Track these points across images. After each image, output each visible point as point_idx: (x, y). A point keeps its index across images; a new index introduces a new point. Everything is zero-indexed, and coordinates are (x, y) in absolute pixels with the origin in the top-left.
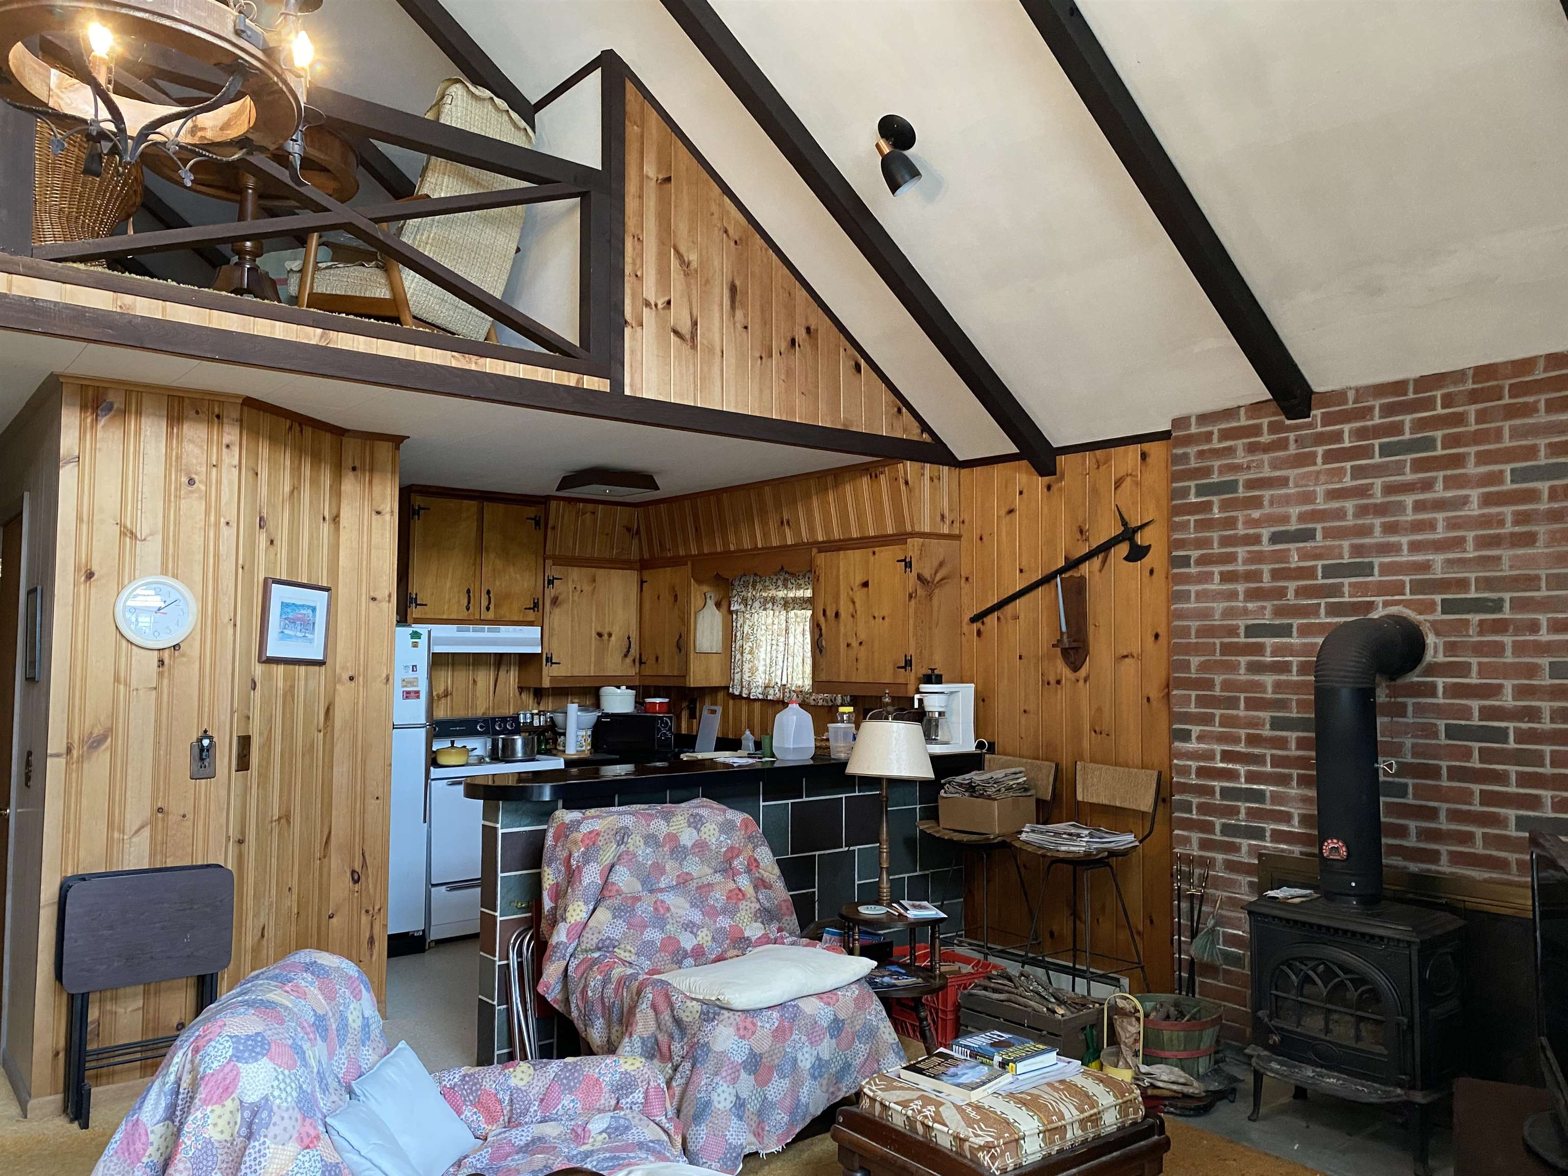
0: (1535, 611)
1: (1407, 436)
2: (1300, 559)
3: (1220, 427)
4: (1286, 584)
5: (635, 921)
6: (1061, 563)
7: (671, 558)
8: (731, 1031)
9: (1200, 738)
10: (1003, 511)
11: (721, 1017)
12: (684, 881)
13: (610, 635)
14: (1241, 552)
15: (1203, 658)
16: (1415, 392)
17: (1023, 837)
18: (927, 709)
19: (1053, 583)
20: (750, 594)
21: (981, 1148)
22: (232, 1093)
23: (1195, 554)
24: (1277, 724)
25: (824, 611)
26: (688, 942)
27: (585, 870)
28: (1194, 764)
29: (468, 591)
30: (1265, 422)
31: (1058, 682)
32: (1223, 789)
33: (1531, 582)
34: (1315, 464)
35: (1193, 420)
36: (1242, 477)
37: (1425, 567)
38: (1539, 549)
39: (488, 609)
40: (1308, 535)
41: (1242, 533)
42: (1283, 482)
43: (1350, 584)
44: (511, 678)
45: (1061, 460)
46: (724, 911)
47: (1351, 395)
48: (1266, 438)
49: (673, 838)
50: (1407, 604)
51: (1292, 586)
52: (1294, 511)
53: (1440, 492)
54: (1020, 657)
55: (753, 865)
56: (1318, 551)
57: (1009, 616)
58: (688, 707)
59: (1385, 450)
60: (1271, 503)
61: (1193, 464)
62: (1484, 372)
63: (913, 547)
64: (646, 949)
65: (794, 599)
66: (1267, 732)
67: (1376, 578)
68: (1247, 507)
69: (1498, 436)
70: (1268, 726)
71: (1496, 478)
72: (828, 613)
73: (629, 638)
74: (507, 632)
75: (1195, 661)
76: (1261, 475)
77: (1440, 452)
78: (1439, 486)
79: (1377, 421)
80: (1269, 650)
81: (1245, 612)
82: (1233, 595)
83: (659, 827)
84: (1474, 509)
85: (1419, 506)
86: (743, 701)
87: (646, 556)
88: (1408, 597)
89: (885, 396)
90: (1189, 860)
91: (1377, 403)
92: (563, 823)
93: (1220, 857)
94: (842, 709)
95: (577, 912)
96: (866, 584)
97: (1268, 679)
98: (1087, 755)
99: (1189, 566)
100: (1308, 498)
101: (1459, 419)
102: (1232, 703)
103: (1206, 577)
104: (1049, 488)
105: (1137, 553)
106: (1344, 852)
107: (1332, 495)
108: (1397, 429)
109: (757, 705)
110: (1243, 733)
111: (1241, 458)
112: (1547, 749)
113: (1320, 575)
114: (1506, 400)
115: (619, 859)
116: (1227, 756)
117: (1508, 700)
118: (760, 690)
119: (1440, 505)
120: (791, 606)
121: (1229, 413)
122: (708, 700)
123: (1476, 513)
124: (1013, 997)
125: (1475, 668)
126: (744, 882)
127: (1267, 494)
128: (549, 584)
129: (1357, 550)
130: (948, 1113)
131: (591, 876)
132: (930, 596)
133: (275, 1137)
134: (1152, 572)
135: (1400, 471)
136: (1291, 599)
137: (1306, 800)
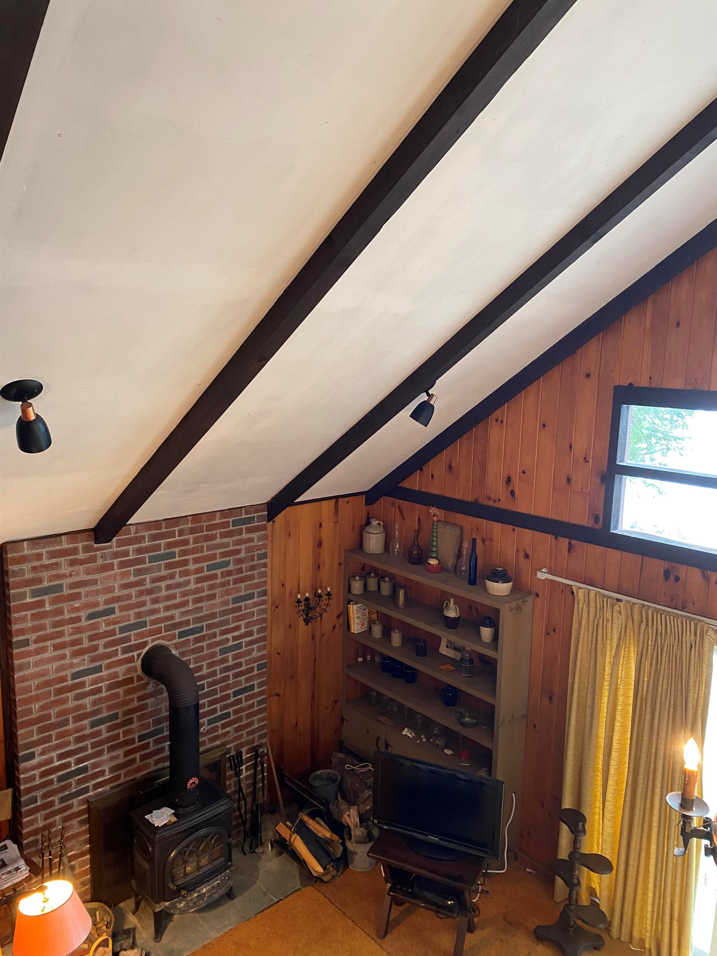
0: (215, 628)
1: (163, 551)
2: (106, 626)
3: (48, 549)
4: (97, 642)
9: (42, 753)
14: (67, 628)
15: (42, 703)
16: (165, 528)
23: (33, 636)
24: (94, 724)
28: (37, 772)
30: (80, 545)
32: (59, 777)
33: (213, 616)
34: (113, 570)
35: (26, 545)
37: (172, 617)
38: (217, 600)
40: (111, 611)
41: (67, 617)
42: (95, 582)
43: (135, 634)
47: (133, 529)
48: (81, 556)
50: (162, 638)
51: (102, 642)
52: (101, 598)
53: (178, 579)
56: (117, 620)
59: (152, 559)
60: (87, 596)
61: (28, 576)
62: (195, 518)
66: (88, 731)
67: (148, 628)
68: (69, 601)
69: (202, 549)
70: (89, 728)
71: (201, 570)
75: (35, 706)
76: (79, 579)
77: (177, 559)
78: (177, 576)
79: (147, 544)
80: (88, 683)
81: (72, 665)
82: (64, 657)
84: (192, 586)
88: (164, 634)
91: (147, 534)
93: (57, 818)
97: (88, 701)
99: (28, 645)
100: (110, 590)
101: (186, 542)
102: (65, 723)
103: (44, 650)
106: (197, 782)
107: (124, 587)
108: (158, 548)
110: (71, 738)
111: (65, 569)
112: (219, 686)
113: (118, 632)
114: (205, 533)
116: (61, 756)
117: (205, 671)
119: (178, 586)
121: (54, 538)
123: (193, 588)
127: (83, 590)
129: (138, 615)
135: (159, 570)
136: (101, 650)
137: (112, 759)
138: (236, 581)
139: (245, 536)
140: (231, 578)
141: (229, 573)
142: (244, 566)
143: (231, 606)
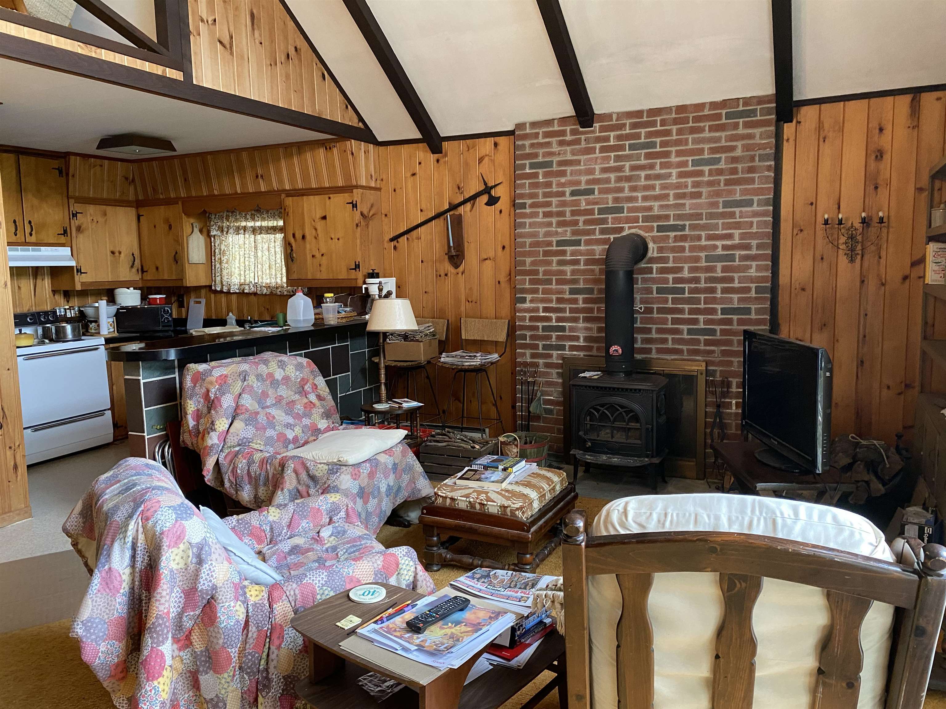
0: (700, 230)
1: (643, 140)
2: (586, 205)
3: (543, 130)
4: (578, 218)
5: (260, 426)
6: (447, 207)
7: (163, 199)
8: (349, 477)
9: (531, 301)
10: (409, 174)
11: (342, 470)
12: (279, 400)
13: (120, 253)
14: (554, 200)
15: (533, 259)
16: (647, 117)
17: (442, 360)
18: (371, 293)
19: (442, 218)
20: (224, 224)
21: (517, 509)
22: (183, 539)
23: (529, 202)
24: (572, 291)
25: (294, 235)
26: (290, 435)
27: (222, 399)
28: (528, 315)
29: (15, 222)
30: (568, 128)
31: (446, 275)
32: (543, 327)
33: (698, 216)
34: (595, 153)
35: (528, 125)
36: (555, 159)
37: (650, 209)
38: (703, 200)
39: (31, 235)
40: (592, 192)
41: (555, 190)
42: (578, 162)
43: (612, 218)
44: (46, 284)
45: (445, 144)
46: (305, 415)
47: (615, 117)
48: (569, 138)
49: (271, 375)
50: (640, 228)
51: (582, 219)
52: (584, 179)
53: (658, 170)
54: (422, 262)
55: (315, 387)
56: (596, 200)
57: (414, 237)
58: (178, 300)
59: (632, 147)
60: (571, 174)
61: (528, 151)
62: (681, 109)
63: (357, 195)
64: (269, 442)
65: (261, 228)
66: (567, 296)
67: (625, 214)
68: (557, 176)
69: (686, 142)
70: (568, 293)
71: (685, 164)
72: (297, 235)
73: (133, 254)
74: (46, 251)
75: (529, 260)
76: (566, 158)
77: (658, 149)
78: (658, 167)
79: (628, 131)
80: (568, 253)
81: (557, 233)
82: (550, 224)
83: (263, 369)
84: (674, 180)
85: (648, 177)
86: (223, 295)
87: (141, 198)
88: (641, 224)
89: (339, 97)
90: (526, 364)
91: (628, 122)
92: (199, 372)
93: (541, 361)
94: (326, 295)
95: (222, 424)
96: (324, 218)
97: (568, 269)
98: (463, 314)
99: (525, 208)
100: (591, 172)
101: (668, 133)
102: (549, 282)
103: (536, 215)
104: (438, 161)
105: (493, 201)
106: (620, 351)
107: (604, 170)
108: (638, 136)
109: (234, 297)
110: (554, 297)
111: (555, 148)
112: (702, 296)
113: (596, 213)
114: (691, 124)
115: (243, 390)
116: (546, 310)
117: (686, 274)
118: (237, 287)
119: (658, 177)
120: (259, 232)
121: (549, 122)
122: (193, 295)
123: (675, 181)
124: (450, 443)
125: (671, 259)
126: (313, 397)
127: (569, 169)
128: (73, 217)
129: (616, 200)
130: (492, 496)
131: (227, 402)
132: (367, 226)
133: (216, 560)
134: (501, 212)
135: (639, 159)
136: (581, 226)
137: (587, 329)
138: (728, 183)
139: (741, 131)
140: (722, 178)
141: (720, 172)
142: (740, 166)
143: (721, 210)
